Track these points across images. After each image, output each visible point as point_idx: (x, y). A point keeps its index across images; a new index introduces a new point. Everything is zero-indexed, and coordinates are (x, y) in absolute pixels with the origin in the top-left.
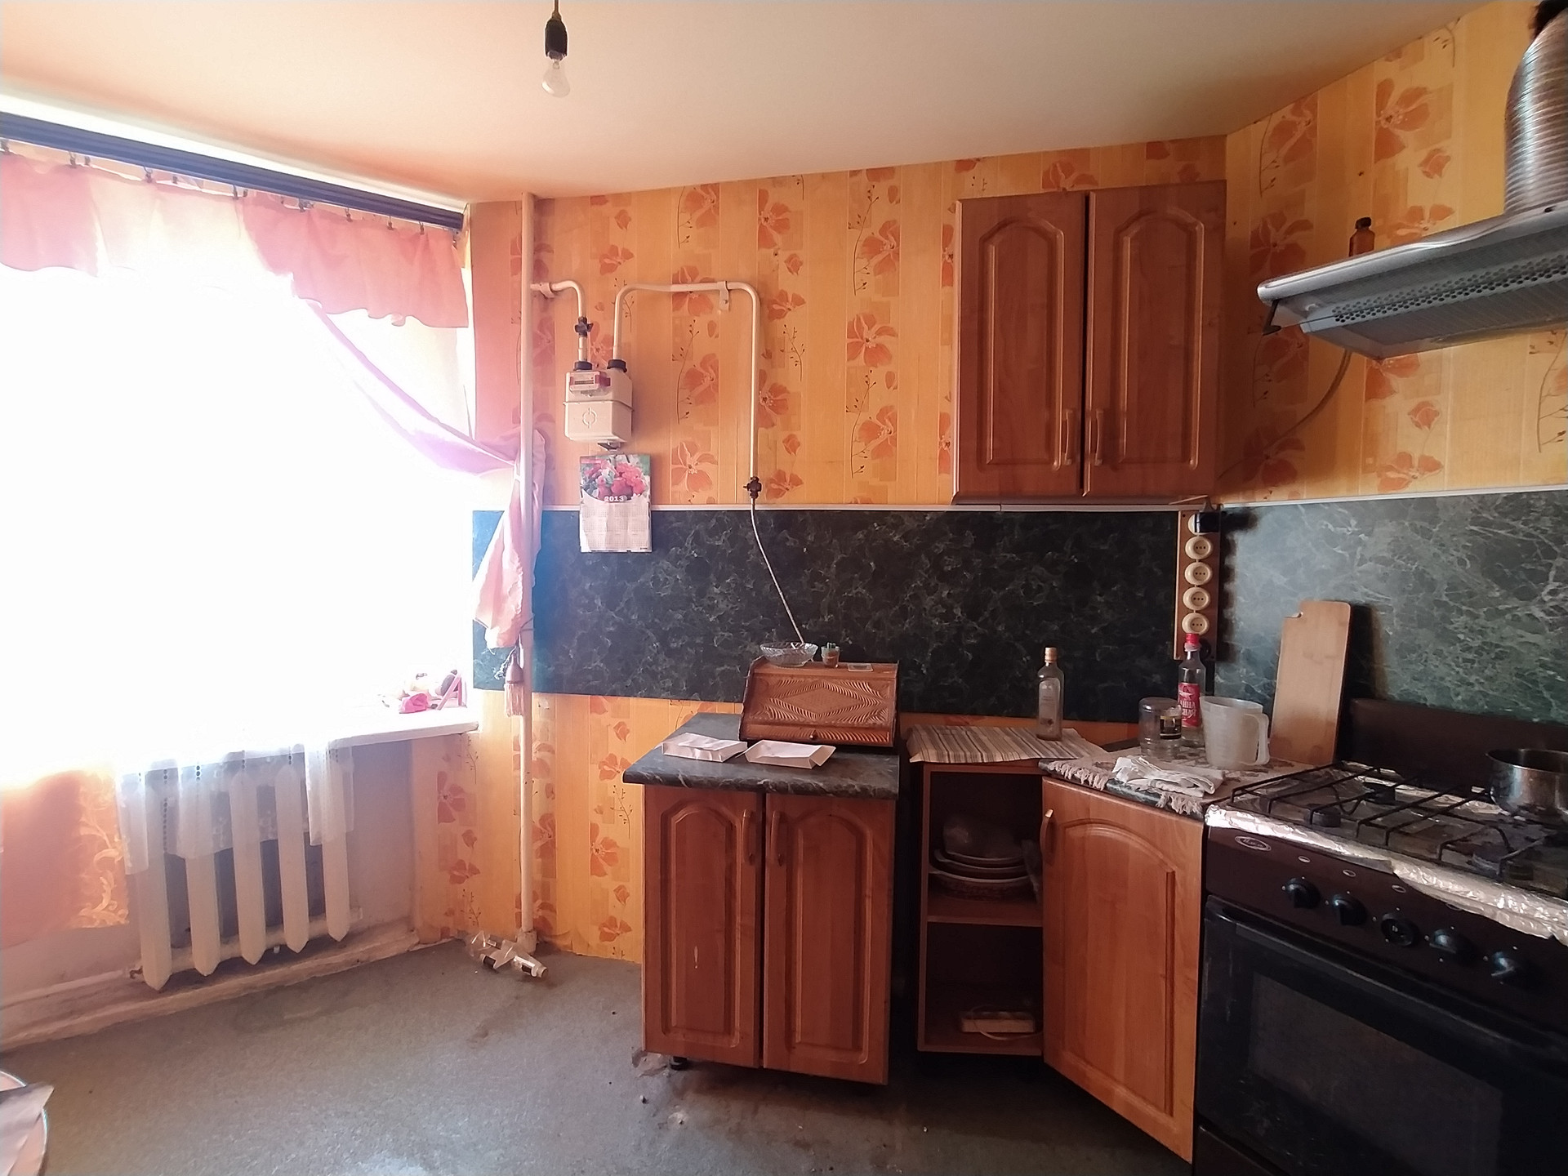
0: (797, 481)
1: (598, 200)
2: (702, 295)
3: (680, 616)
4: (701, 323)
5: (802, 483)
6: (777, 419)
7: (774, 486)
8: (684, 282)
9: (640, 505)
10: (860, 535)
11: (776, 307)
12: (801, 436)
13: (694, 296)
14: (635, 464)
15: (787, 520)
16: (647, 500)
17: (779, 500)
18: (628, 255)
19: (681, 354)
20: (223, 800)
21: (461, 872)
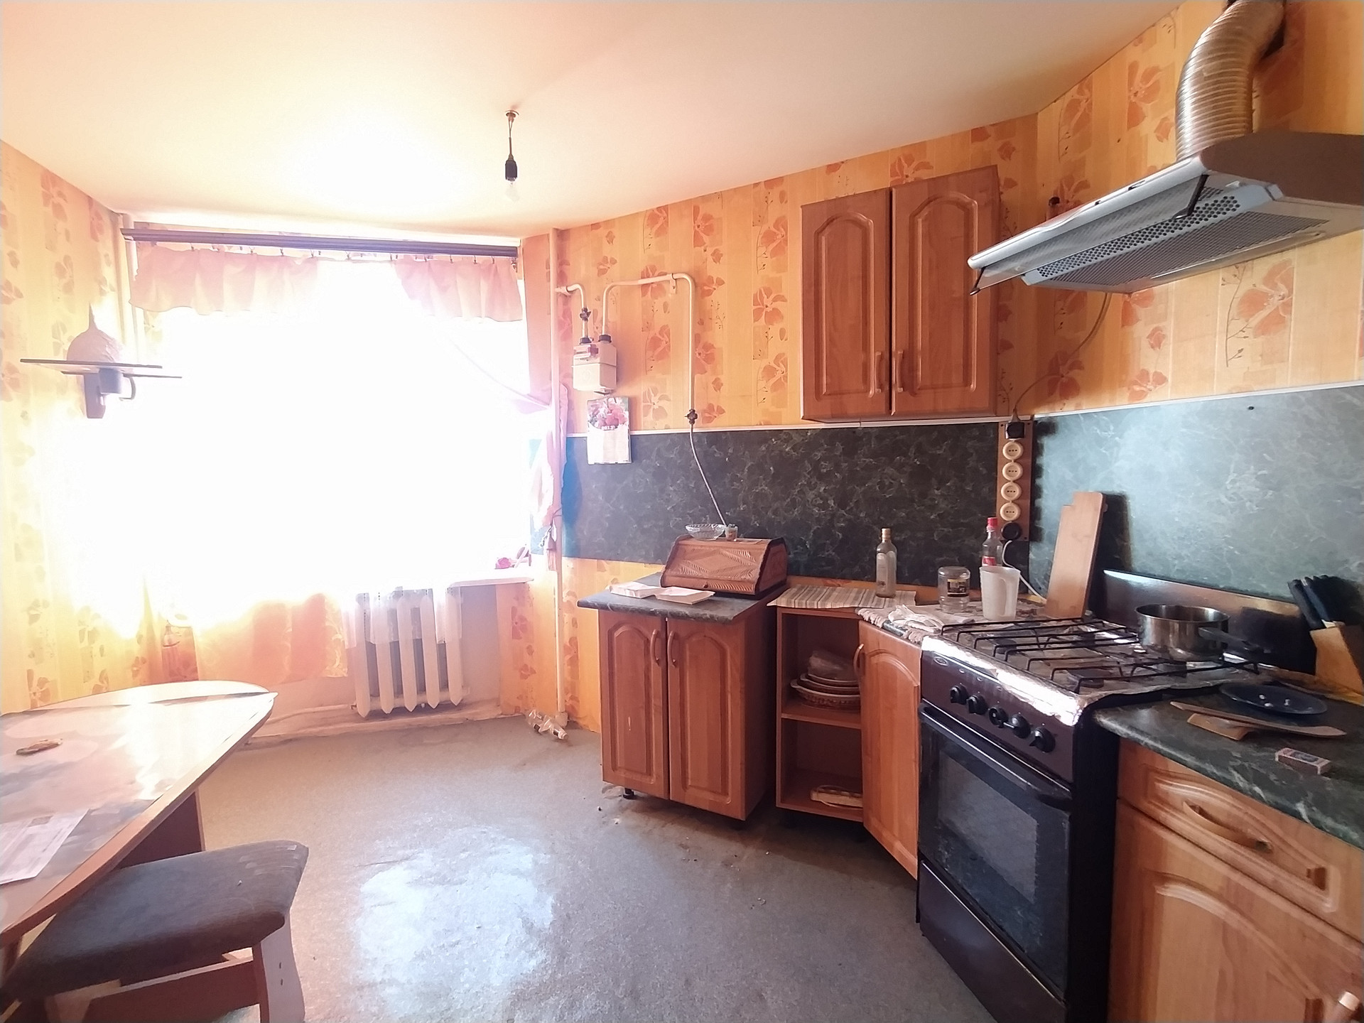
0: (721, 411)
1: (595, 226)
2: (659, 284)
3: (649, 507)
4: (659, 303)
5: (724, 412)
6: (708, 367)
7: (707, 415)
8: (648, 277)
9: (623, 430)
10: (763, 448)
11: (706, 288)
12: (724, 379)
13: (654, 285)
14: (620, 404)
15: (716, 438)
16: (627, 428)
17: (710, 424)
18: (614, 262)
19: (647, 326)
20: (393, 614)
21: (526, 672)
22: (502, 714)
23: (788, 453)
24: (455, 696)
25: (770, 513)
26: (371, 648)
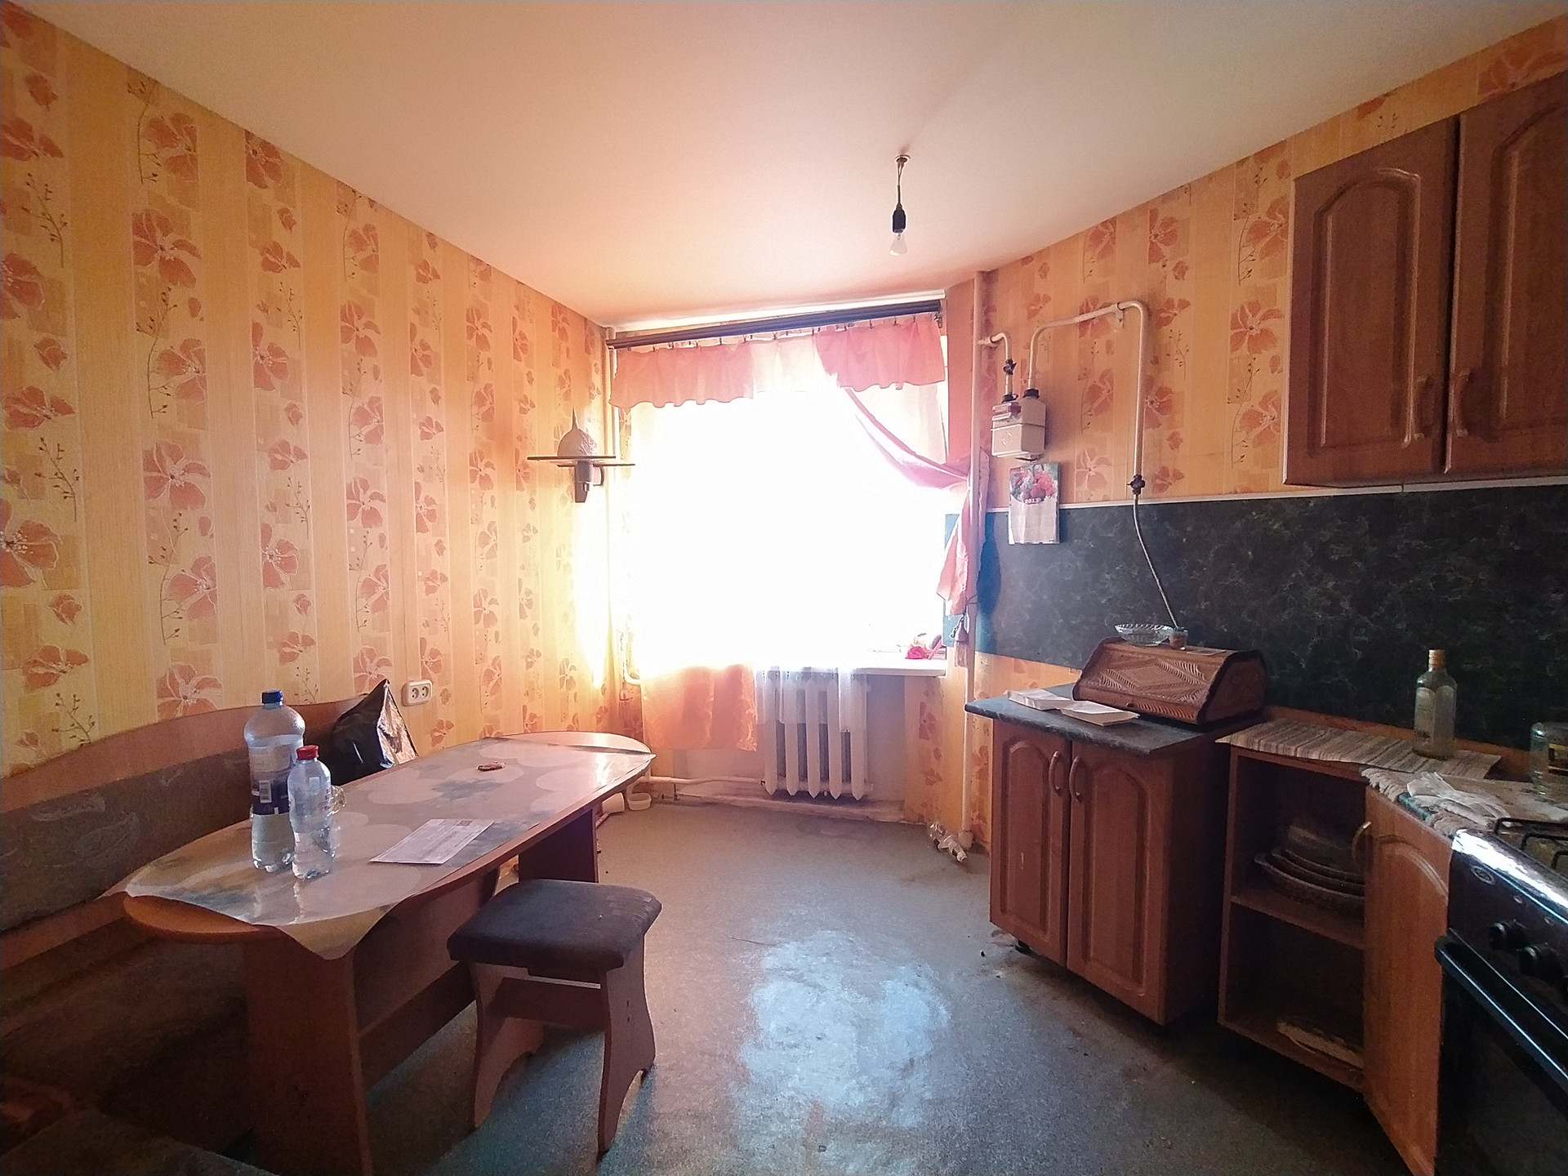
0: (1179, 476)
1: (1027, 260)
2: (1102, 318)
3: (1079, 598)
4: (1100, 344)
5: (1183, 477)
6: (1162, 418)
7: (1159, 482)
8: (1088, 312)
9: (1051, 502)
10: (1238, 525)
11: (1163, 315)
12: (1183, 433)
13: (1095, 321)
14: (1048, 472)
15: (1170, 513)
16: (1055, 500)
17: (1164, 494)
18: (1047, 299)
19: (1085, 374)
20: (801, 694)
21: (932, 777)
22: (904, 819)
23: (1276, 531)
24: (857, 791)
25: (1244, 615)
26: (781, 728)
